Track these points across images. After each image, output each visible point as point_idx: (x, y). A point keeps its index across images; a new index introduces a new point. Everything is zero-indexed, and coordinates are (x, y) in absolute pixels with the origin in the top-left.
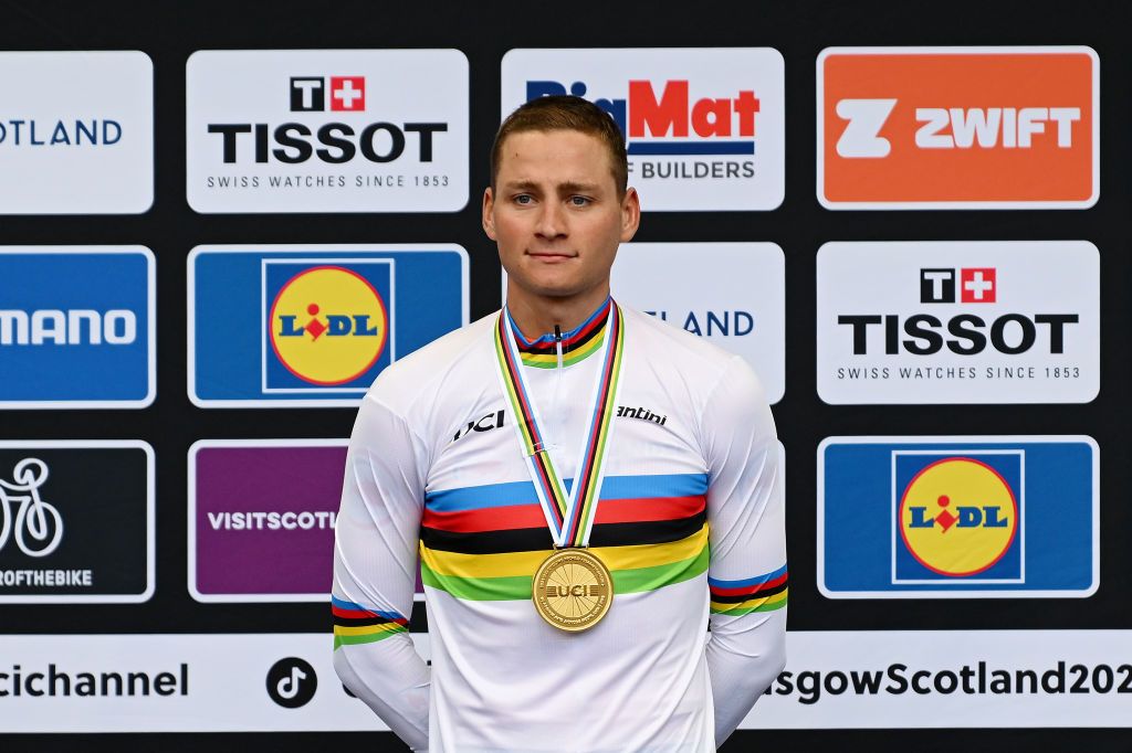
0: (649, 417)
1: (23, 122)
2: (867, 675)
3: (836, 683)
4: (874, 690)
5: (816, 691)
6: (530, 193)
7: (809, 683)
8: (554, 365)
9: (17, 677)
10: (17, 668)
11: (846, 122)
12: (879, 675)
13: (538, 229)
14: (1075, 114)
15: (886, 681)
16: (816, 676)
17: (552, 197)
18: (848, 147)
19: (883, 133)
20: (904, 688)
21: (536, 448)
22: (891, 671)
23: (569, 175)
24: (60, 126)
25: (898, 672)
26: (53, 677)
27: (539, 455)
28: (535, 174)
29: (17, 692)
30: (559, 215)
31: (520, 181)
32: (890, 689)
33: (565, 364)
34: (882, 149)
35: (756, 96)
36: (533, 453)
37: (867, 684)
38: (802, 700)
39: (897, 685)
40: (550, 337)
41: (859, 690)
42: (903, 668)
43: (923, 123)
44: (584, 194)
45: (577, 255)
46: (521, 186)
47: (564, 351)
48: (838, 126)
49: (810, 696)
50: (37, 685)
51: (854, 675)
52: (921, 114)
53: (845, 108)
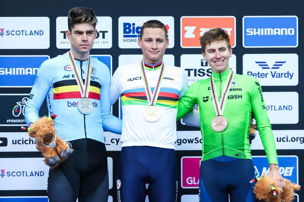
0: (170, 79)
1: (24, 31)
2: (191, 140)
3: (185, 141)
4: (192, 142)
5: (181, 143)
6: (150, 40)
7: (179, 141)
8: (152, 70)
9: (23, 141)
10: (23, 139)
11: (186, 31)
12: (193, 140)
13: (152, 47)
14: (231, 29)
15: (194, 141)
16: (181, 140)
17: (154, 41)
18: (187, 36)
19: (193, 33)
20: (198, 142)
21: (147, 86)
22: (195, 139)
23: (158, 36)
24: (31, 31)
25: (197, 139)
26: (30, 141)
27: (147, 88)
28: (151, 36)
29: (23, 144)
30: (156, 44)
31: (148, 37)
32: (195, 142)
33: (154, 70)
34: (193, 36)
35: (169, 26)
36: (146, 87)
37: (191, 141)
38: (178, 145)
39: (197, 142)
40: (152, 65)
41: (189, 142)
42: (198, 138)
43: (202, 31)
44: (161, 40)
45: (159, 52)
46: (148, 38)
47: (154, 68)
48: (185, 32)
49: (179, 144)
50: (27, 142)
51: (188, 140)
52: (201, 29)
53: (186, 28)
